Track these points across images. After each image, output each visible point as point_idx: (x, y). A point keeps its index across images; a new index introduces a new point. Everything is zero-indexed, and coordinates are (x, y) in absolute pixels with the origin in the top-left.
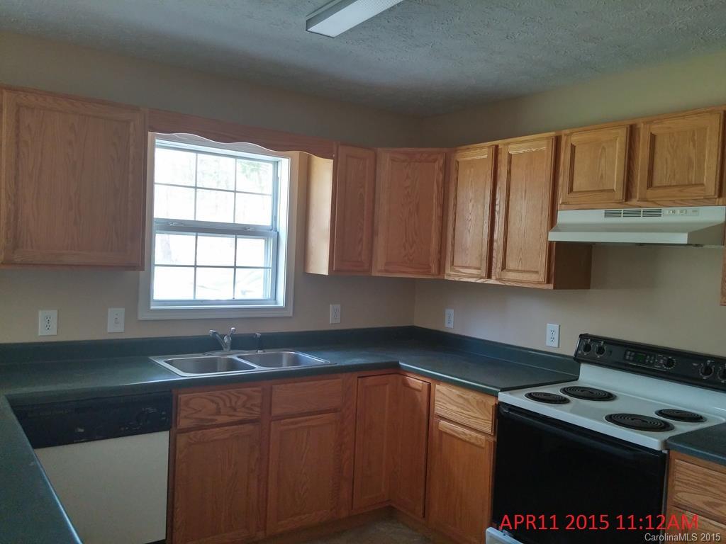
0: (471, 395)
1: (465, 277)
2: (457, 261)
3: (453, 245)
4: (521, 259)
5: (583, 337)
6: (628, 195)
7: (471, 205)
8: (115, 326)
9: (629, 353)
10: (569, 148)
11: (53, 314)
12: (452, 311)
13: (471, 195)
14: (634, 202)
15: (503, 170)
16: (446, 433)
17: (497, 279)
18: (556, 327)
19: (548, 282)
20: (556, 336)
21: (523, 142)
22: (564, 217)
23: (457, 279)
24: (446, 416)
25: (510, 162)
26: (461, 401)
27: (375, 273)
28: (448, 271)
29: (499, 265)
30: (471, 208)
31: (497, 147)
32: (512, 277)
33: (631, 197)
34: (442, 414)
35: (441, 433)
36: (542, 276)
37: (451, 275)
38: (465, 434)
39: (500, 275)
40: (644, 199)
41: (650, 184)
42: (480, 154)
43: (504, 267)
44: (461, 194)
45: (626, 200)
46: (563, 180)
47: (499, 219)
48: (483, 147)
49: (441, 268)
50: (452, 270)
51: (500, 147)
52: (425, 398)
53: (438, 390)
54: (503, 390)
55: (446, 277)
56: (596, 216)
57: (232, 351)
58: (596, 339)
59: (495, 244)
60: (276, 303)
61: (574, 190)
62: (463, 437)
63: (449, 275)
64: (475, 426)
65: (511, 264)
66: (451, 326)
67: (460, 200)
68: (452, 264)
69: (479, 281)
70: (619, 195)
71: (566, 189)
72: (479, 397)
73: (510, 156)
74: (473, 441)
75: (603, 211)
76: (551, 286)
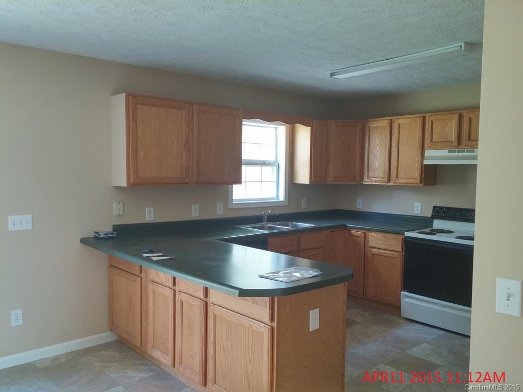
0: (389, 235)
1: (375, 182)
2: (371, 174)
3: (368, 167)
4: (406, 173)
5: (435, 207)
6: (459, 143)
7: (377, 148)
8: (220, 212)
9: (457, 213)
10: (430, 121)
11: (197, 206)
12: (361, 200)
13: (378, 142)
14: (462, 146)
15: (395, 131)
16: (375, 254)
17: (394, 183)
18: (419, 204)
19: (421, 183)
20: (420, 208)
21: (406, 118)
22: (428, 153)
23: (370, 183)
24: (375, 246)
25: (399, 127)
26: (383, 238)
27: (328, 182)
28: (366, 179)
29: (395, 175)
30: (377, 149)
31: (391, 120)
32: (401, 181)
33: (460, 144)
34: (373, 246)
35: (373, 254)
36: (418, 180)
37: (367, 181)
38: (386, 253)
39: (395, 180)
40: (467, 145)
41: (469, 139)
42: (383, 123)
43: (397, 177)
44: (372, 142)
45: (458, 146)
46: (427, 136)
47: (394, 154)
48: (384, 120)
49: (362, 179)
50: (368, 179)
51: (393, 120)
52: (363, 239)
53: (371, 235)
54: (406, 231)
55: (364, 183)
56: (444, 153)
57: (268, 223)
58: (441, 208)
59: (392, 166)
60: (278, 199)
61: (433, 141)
62: (385, 255)
63: (366, 182)
64: (392, 249)
65: (401, 175)
66: (360, 207)
67: (371, 145)
68: (368, 176)
69: (383, 184)
70: (456, 143)
71: (430, 140)
72: (393, 236)
73: (399, 124)
74: (391, 256)
75: (447, 150)
76: (422, 185)
